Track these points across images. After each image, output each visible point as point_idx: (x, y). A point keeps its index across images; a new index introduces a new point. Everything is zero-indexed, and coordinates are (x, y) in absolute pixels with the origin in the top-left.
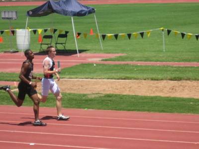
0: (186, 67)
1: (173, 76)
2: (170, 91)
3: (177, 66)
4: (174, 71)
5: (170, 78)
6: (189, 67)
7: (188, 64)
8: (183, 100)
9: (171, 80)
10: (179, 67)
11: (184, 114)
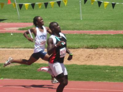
0: (102, 35)
1: (90, 44)
2: (86, 59)
3: (94, 34)
4: (90, 39)
5: (86, 46)
6: (105, 35)
7: (105, 32)
8: (99, 68)
9: (88, 48)
10: (96, 35)
11: (100, 82)
